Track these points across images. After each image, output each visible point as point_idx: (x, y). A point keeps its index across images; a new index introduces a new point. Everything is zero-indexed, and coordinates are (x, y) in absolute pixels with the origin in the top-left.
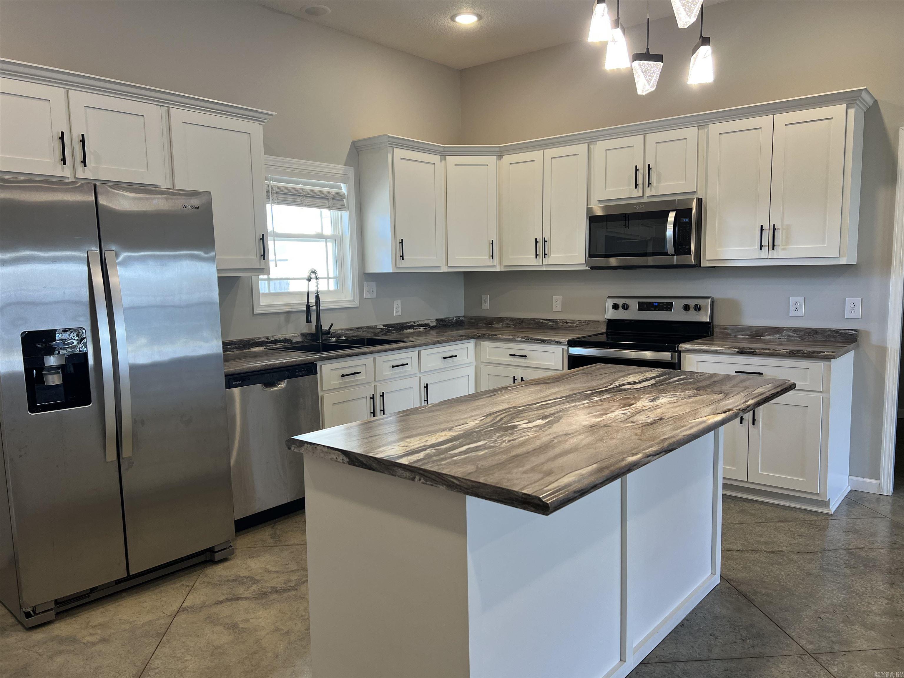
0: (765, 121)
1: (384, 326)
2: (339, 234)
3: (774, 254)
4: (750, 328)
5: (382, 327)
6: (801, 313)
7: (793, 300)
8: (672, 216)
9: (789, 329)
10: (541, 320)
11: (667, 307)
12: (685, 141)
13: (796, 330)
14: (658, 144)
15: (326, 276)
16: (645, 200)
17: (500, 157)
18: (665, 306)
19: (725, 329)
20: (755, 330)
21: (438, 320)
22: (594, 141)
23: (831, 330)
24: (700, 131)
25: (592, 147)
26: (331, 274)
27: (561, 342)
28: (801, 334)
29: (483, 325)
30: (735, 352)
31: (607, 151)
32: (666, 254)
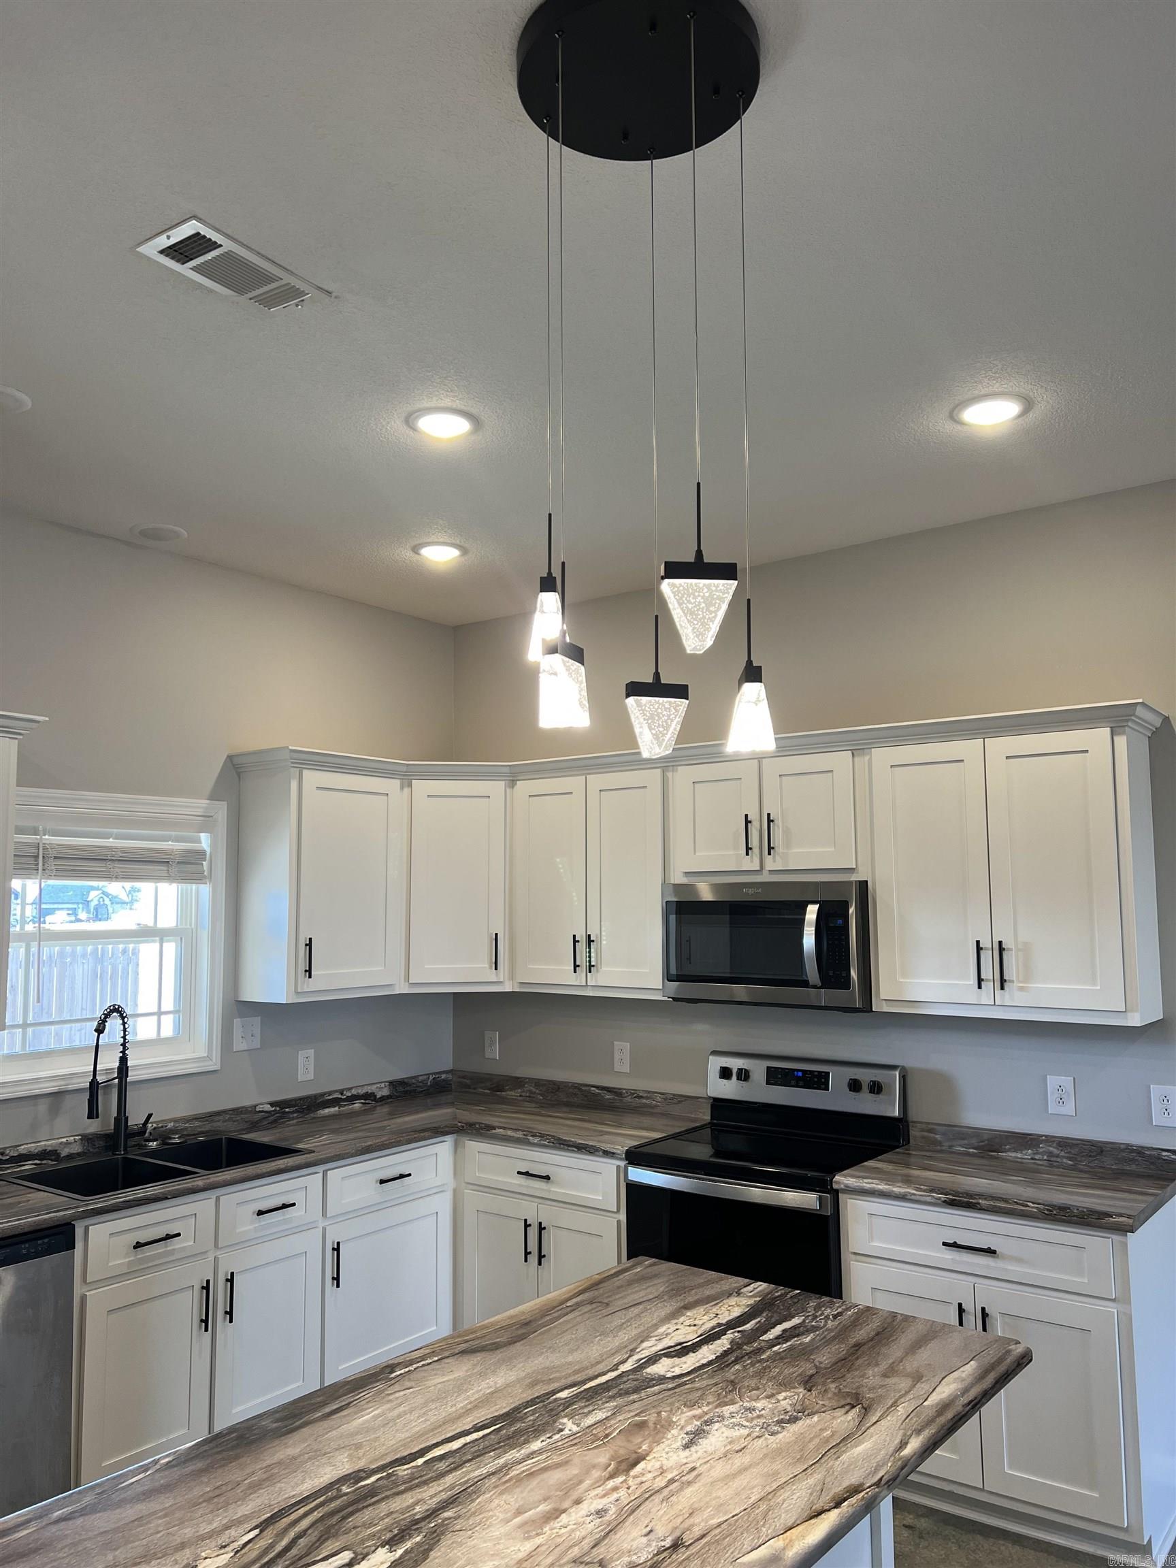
0: (968, 748)
1: (272, 1104)
2: (191, 925)
3: (1004, 998)
4: (977, 1132)
5: (268, 1108)
6: (1069, 1108)
7: (1053, 1081)
8: (812, 912)
9: (1049, 1139)
10: (593, 1089)
11: (818, 1081)
12: (830, 774)
13: (1064, 1143)
14: (784, 778)
15: (156, 1010)
16: (765, 878)
17: (512, 783)
18: (816, 1080)
19: (930, 1131)
20: (986, 1137)
21: (393, 1084)
22: (673, 766)
23: (1129, 1148)
24: (856, 759)
25: (670, 774)
26: (168, 1004)
27: (614, 1153)
28: (1073, 1151)
29: (486, 1091)
30: (939, 1202)
31: (696, 785)
32: (805, 984)
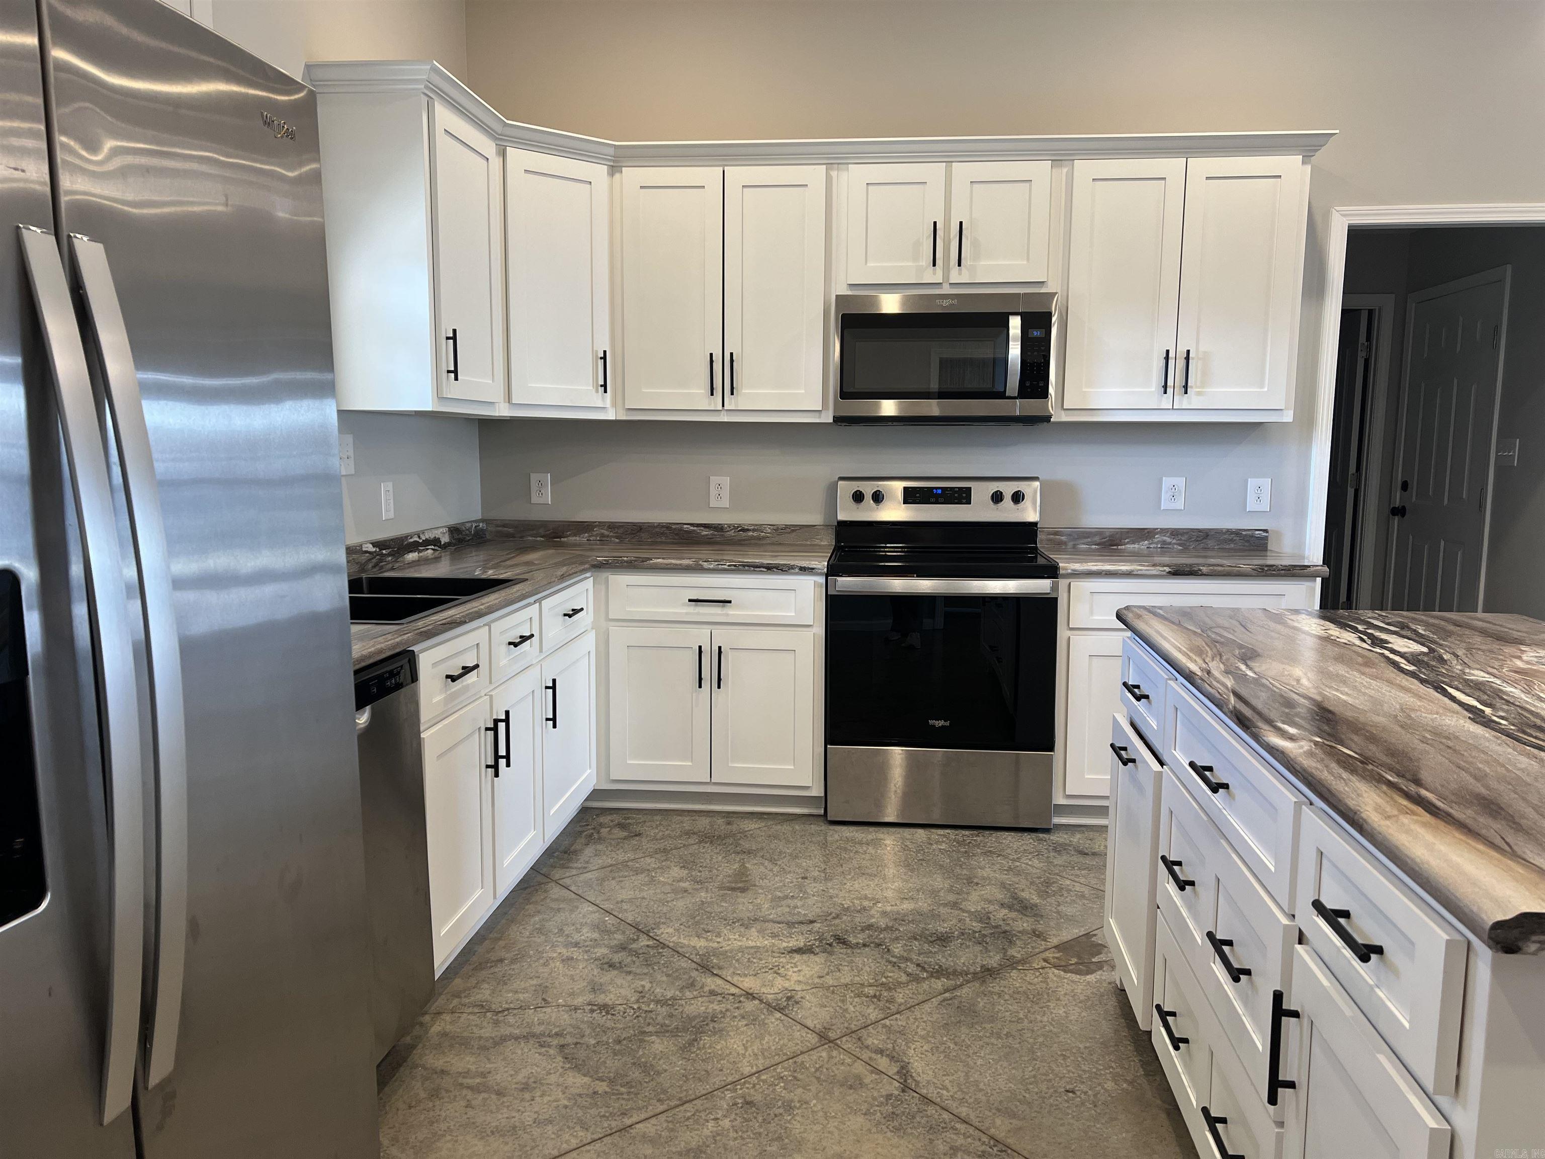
0: (1172, 166)
1: (374, 544)
3: (1183, 402)
4: (1100, 532)
5: (370, 548)
6: (1180, 504)
7: (1167, 482)
8: (1015, 323)
9: (1163, 531)
11: (962, 496)
12: (1027, 185)
13: (1175, 533)
14: (975, 186)
18: (956, 495)
19: (1056, 533)
20: (1108, 534)
21: (454, 530)
22: (838, 164)
24: (1054, 170)
25: (834, 174)
28: (1183, 538)
29: (538, 539)
30: (1165, 573)
31: (870, 187)
32: (1002, 395)
